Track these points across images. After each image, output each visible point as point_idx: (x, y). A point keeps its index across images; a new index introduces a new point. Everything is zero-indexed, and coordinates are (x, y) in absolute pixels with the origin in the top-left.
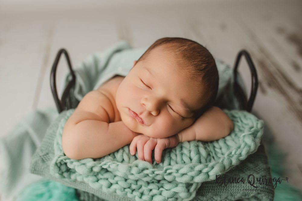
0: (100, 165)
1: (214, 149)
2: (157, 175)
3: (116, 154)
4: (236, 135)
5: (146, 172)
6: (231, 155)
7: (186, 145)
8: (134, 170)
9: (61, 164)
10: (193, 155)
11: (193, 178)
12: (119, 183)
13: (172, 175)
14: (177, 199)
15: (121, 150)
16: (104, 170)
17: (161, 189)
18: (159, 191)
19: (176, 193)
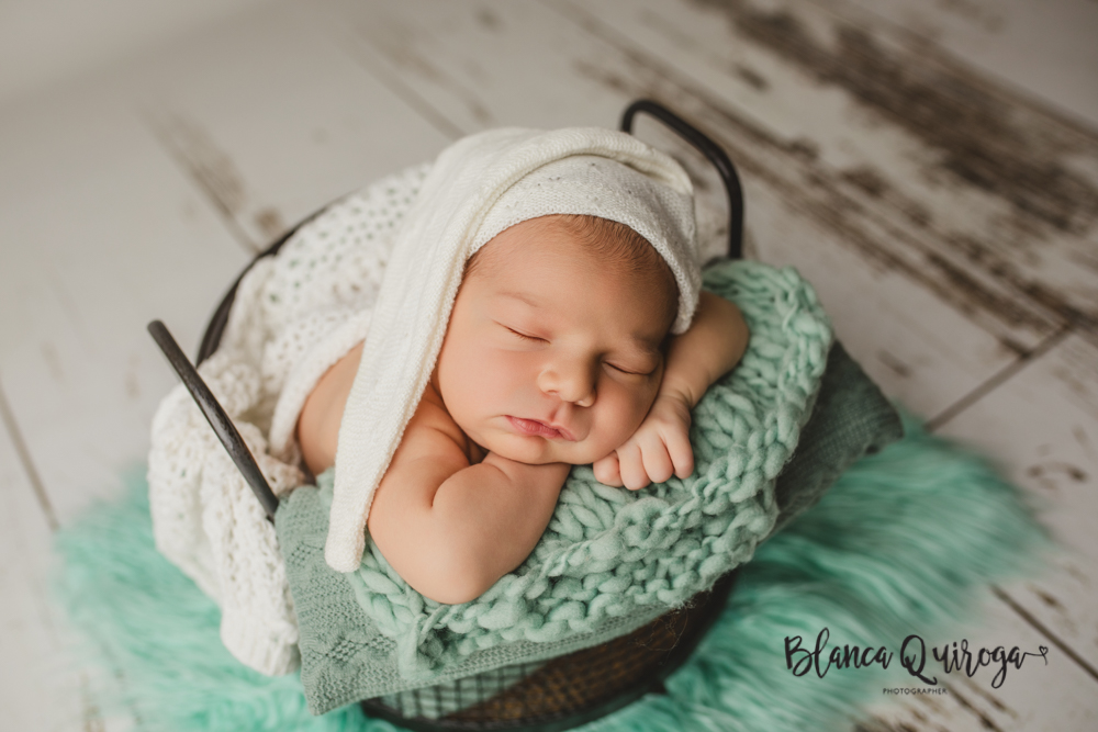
0: (542, 575)
1: (749, 384)
2: (687, 515)
3: (557, 528)
4: (767, 325)
5: (659, 524)
6: (791, 380)
8: (633, 535)
9: (429, 644)
11: (760, 469)
13: (719, 494)
14: (747, 543)
15: (564, 508)
16: (553, 582)
17: (706, 541)
18: (703, 549)
19: (743, 528)
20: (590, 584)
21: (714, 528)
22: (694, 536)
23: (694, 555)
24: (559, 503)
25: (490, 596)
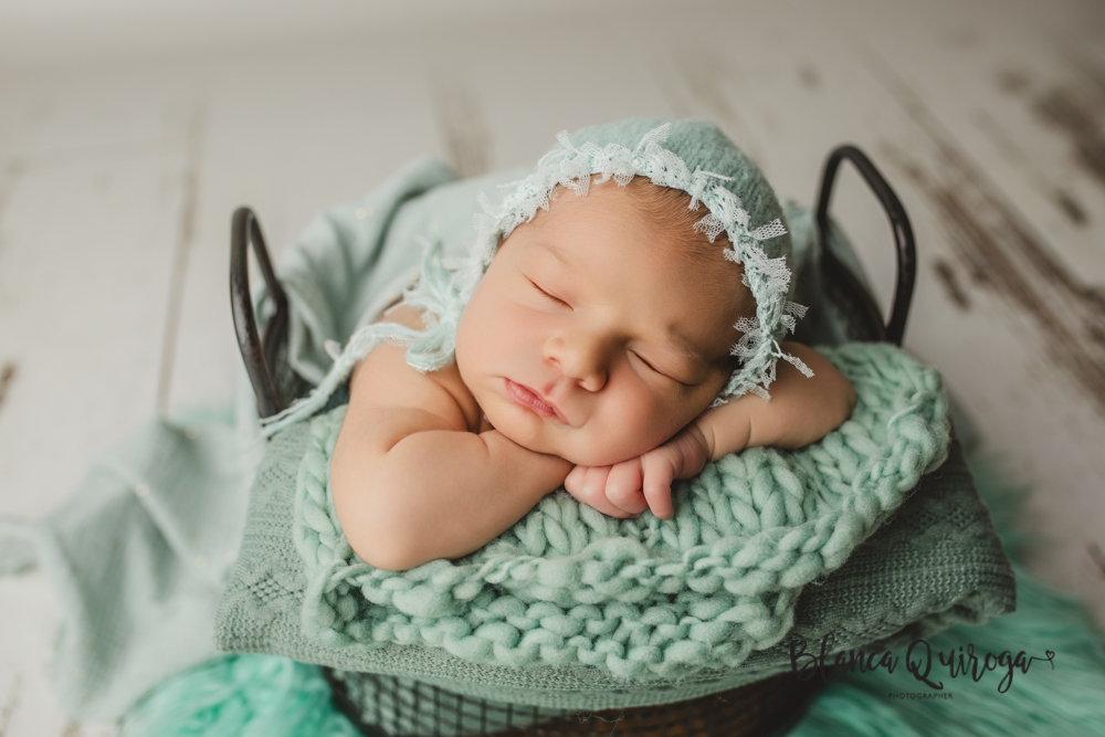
0: (478, 576)
1: (817, 469)
2: (664, 578)
3: (520, 533)
4: (876, 417)
5: (629, 572)
6: (871, 484)
7: (732, 466)
8: (591, 573)
10: (761, 495)
11: (778, 574)
12: (545, 622)
13: (714, 573)
15: (537, 516)
16: (494, 591)
17: (686, 620)
18: (679, 628)
19: (735, 626)
20: (534, 611)
21: (702, 609)
22: (673, 607)
23: (666, 631)
24: (536, 508)
25: (416, 574)
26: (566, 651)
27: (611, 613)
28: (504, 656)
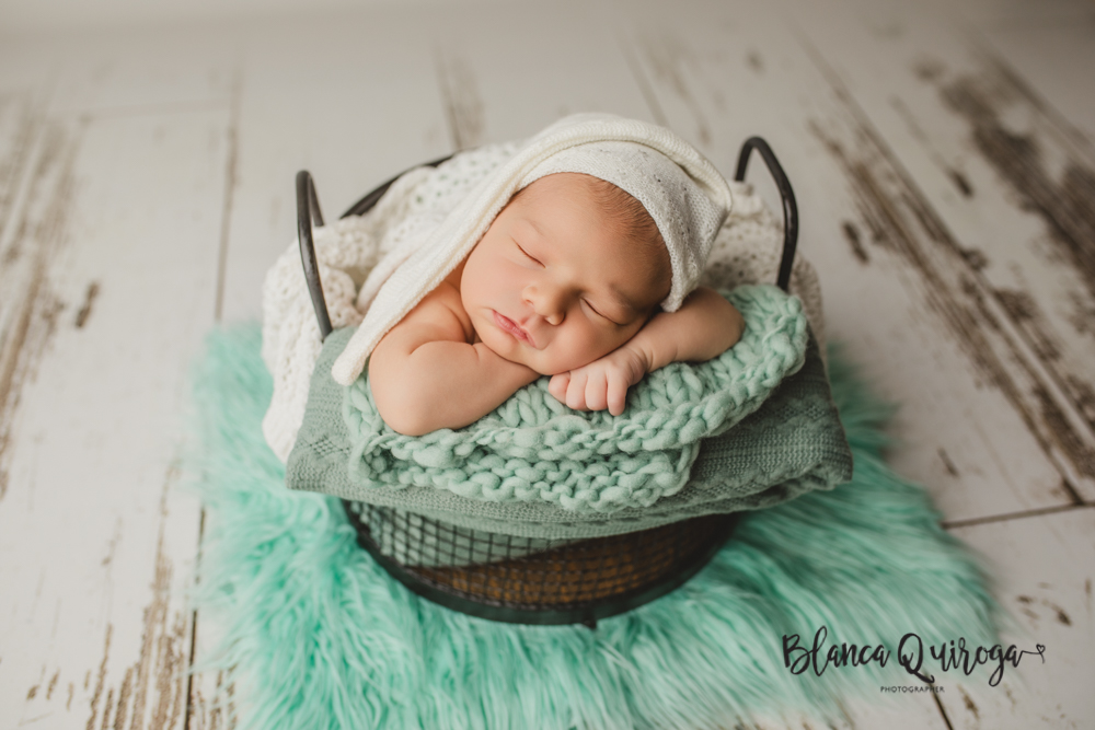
0: (472, 440)
2: (604, 441)
3: (502, 412)
5: (577, 439)
6: (744, 380)
8: (551, 438)
9: (374, 457)
11: (676, 434)
12: (518, 472)
13: (635, 436)
14: (651, 490)
15: (514, 401)
16: (483, 451)
17: (615, 473)
18: (611, 478)
19: (650, 476)
20: (511, 465)
21: (627, 465)
22: (607, 464)
23: (602, 480)
24: (513, 396)
26: (532, 492)
27: (564, 467)
28: (490, 494)
